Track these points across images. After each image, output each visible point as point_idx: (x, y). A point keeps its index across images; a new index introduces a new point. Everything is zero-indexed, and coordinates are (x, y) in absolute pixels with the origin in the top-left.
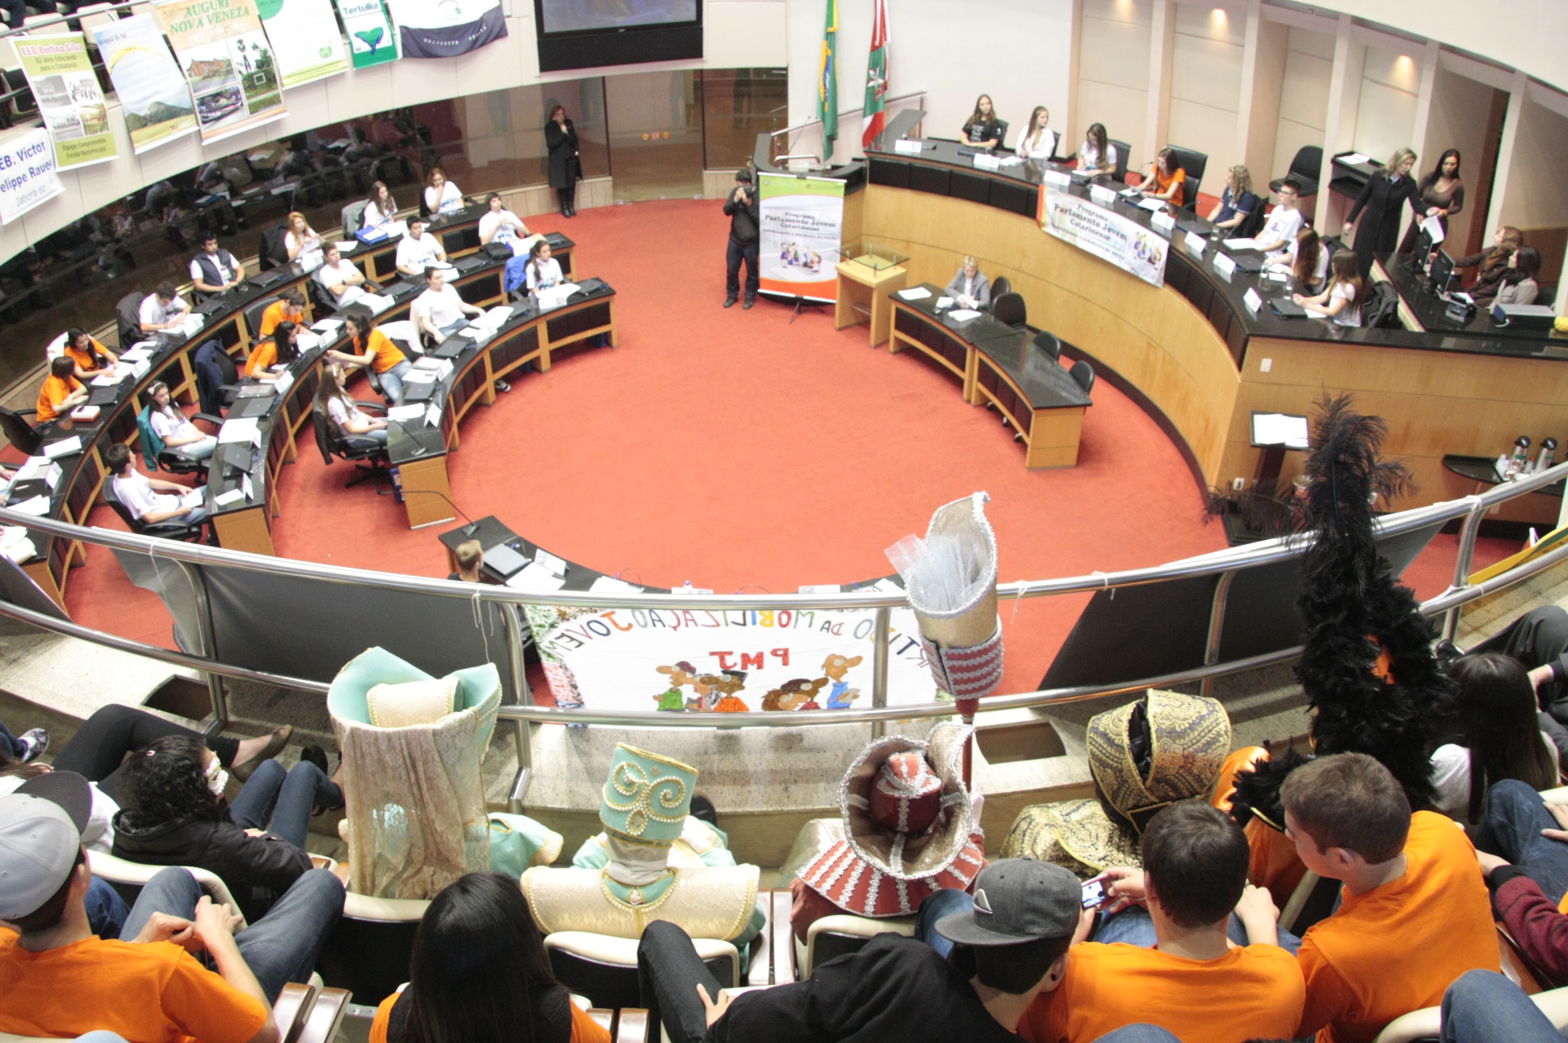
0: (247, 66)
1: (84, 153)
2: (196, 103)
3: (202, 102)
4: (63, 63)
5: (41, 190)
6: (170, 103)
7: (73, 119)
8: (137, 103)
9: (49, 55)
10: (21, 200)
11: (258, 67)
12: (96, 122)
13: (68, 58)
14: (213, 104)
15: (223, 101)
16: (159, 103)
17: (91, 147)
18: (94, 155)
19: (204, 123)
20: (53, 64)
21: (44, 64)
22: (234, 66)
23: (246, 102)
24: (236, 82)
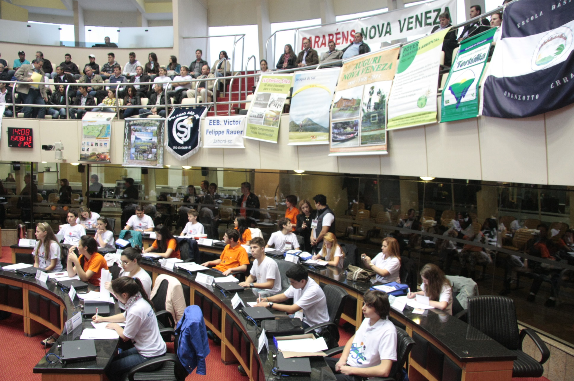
0: (369, 107)
1: (260, 134)
2: (332, 126)
3: (336, 126)
4: (276, 88)
5: (230, 141)
6: (315, 121)
7: (261, 115)
8: (298, 116)
9: (271, 83)
10: (217, 141)
11: (375, 108)
12: (271, 119)
13: (280, 86)
14: (342, 130)
15: (349, 130)
16: (310, 120)
17: (264, 132)
18: (265, 136)
19: (334, 141)
20: (271, 87)
21: (267, 87)
22: (361, 105)
23: (360, 134)
24: (359, 117)
